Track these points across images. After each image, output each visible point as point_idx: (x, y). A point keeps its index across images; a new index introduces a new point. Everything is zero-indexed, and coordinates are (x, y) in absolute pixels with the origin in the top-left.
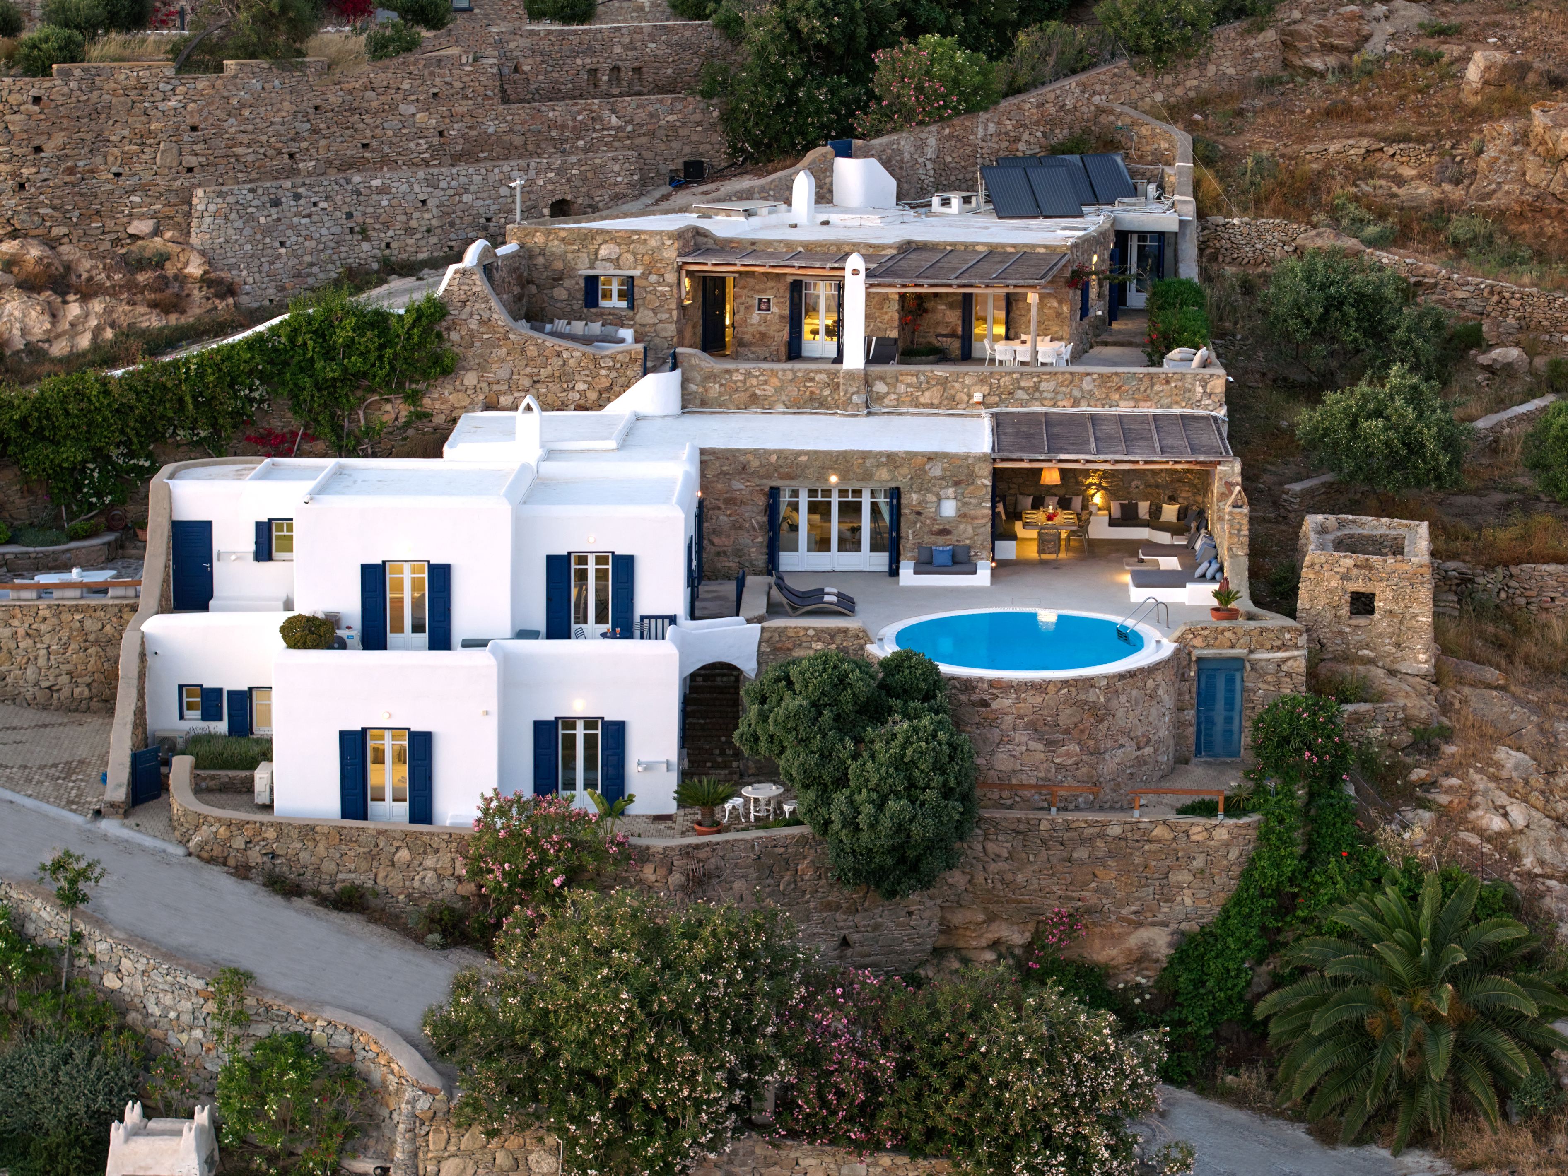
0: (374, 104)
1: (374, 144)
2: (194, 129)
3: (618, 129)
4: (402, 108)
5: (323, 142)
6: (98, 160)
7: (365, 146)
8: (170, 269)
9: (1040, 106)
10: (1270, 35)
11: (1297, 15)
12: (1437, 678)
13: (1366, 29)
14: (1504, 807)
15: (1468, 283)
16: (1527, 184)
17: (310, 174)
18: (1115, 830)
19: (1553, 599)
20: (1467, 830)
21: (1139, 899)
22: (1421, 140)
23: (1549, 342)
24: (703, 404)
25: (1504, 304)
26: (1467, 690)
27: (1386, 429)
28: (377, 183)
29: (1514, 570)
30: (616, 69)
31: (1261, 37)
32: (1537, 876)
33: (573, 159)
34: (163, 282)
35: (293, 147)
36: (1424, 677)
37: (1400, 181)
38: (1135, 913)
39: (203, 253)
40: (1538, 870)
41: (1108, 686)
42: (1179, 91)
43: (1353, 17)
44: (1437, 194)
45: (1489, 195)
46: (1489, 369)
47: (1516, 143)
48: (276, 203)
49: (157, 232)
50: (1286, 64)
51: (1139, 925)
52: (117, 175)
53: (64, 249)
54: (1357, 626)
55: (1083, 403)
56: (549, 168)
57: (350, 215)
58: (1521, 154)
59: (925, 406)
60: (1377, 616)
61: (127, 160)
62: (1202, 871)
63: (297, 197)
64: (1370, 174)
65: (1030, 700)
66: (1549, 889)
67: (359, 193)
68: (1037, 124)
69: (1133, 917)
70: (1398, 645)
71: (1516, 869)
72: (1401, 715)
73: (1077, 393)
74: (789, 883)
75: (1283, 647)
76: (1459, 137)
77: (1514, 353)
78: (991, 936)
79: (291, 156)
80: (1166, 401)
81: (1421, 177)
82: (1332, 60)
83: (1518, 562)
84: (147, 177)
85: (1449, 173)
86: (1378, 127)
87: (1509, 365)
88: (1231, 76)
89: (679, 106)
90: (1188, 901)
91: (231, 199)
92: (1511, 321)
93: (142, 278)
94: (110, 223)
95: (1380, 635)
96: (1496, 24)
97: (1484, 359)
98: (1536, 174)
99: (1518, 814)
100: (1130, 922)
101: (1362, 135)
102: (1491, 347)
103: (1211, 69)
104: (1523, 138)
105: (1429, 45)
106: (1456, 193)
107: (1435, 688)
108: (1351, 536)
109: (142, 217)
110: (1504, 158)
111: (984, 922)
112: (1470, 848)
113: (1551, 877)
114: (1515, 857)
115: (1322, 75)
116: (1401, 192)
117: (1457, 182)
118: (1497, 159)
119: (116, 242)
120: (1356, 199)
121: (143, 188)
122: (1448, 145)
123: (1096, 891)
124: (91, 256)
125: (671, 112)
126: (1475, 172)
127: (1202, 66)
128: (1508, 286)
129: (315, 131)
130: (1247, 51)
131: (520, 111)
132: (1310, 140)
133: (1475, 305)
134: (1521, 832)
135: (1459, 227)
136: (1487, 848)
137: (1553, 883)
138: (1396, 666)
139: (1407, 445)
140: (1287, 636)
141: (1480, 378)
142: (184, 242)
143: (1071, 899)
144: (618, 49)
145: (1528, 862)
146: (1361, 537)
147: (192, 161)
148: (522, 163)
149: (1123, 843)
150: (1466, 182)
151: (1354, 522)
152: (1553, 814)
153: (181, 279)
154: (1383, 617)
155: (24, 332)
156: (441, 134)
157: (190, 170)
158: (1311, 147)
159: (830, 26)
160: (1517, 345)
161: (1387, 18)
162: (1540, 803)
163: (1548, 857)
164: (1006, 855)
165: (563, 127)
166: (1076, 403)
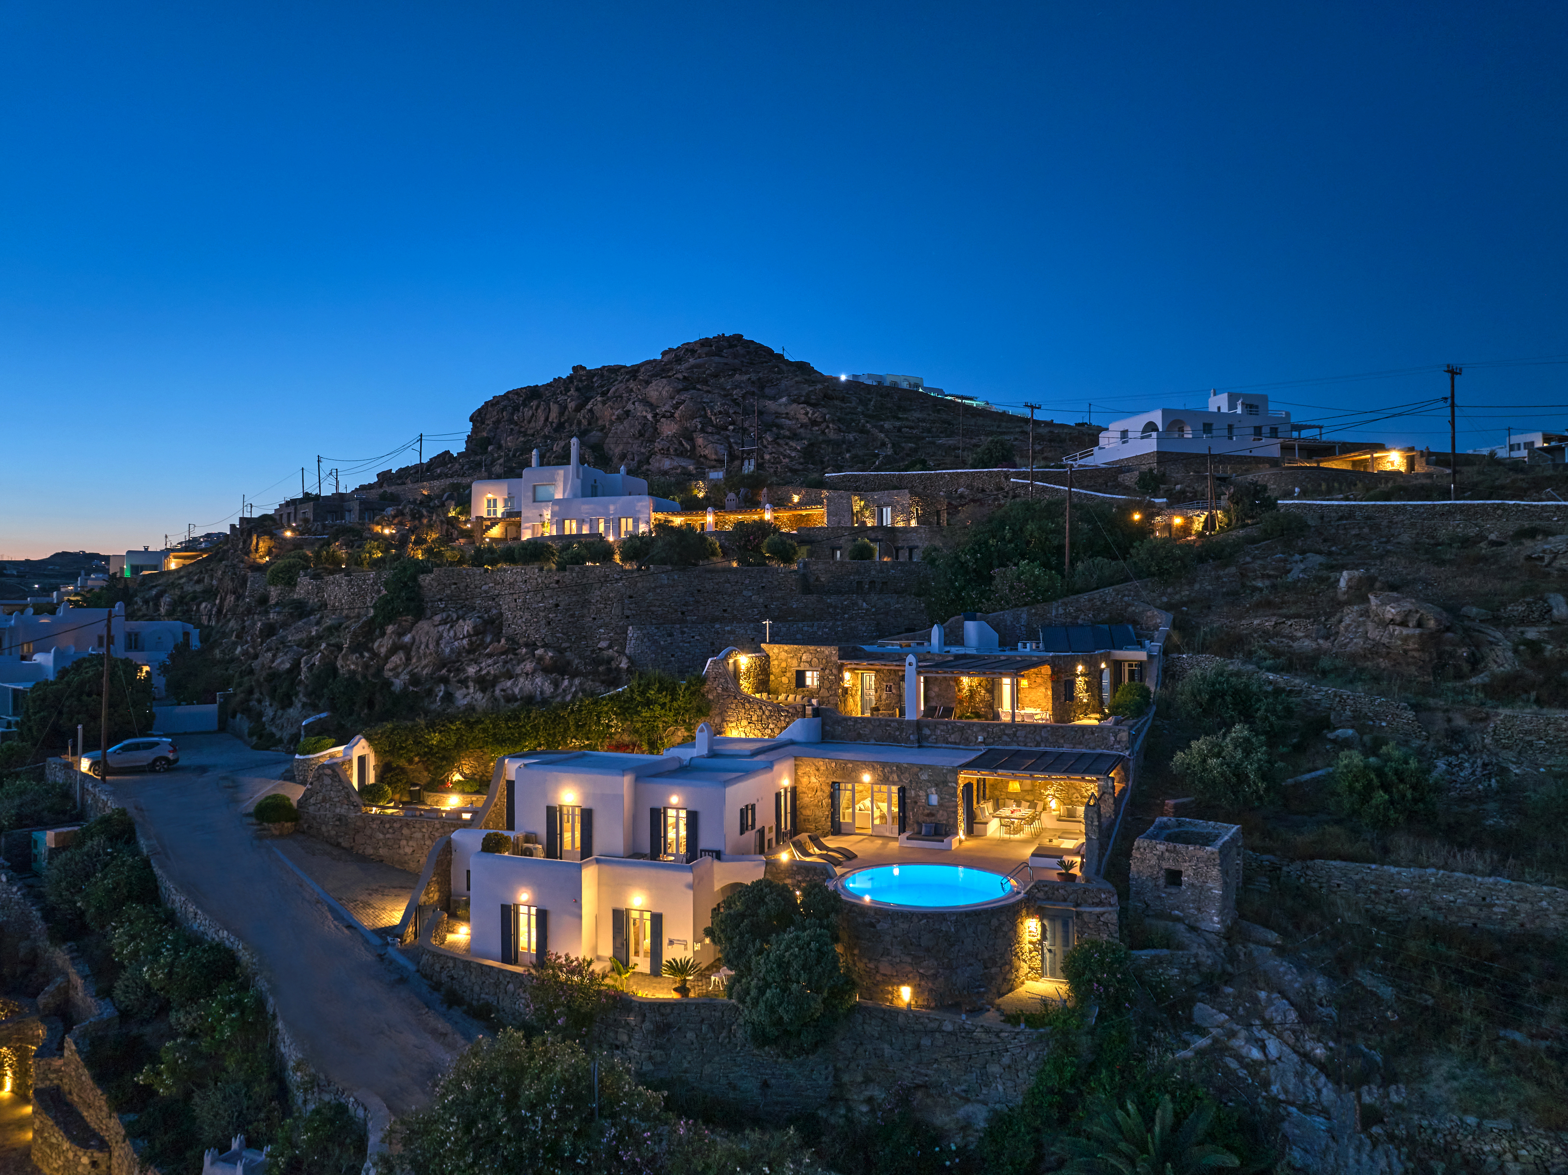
0: (730, 590)
1: (729, 610)
2: (631, 597)
3: (867, 610)
4: (745, 593)
5: (702, 608)
6: (586, 611)
7: (725, 611)
8: (614, 665)
9: (1090, 600)
10: (1233, 570)
11: (1248, 559)
12: (1228, 935)
13: (1289, 566)
14: (1263, 1041)
15: (1321, 690)
16: (1368, 638)
17: (693, 622)
18: (948, 1027)
19: (1339, 885)
20: (1231, 1056)
21: (966, 1081)
22: (1308, 617)
23: (1374, 726)
24: (833, 737)
25: (1343, 702)
26: (1252, 946)
27: (1222, 765)
28: (728, 628)
29: (1310, 863)
30: (872, 582)
31: (1227, 571)
32: (1281, 1101)
33: (839, 623)
34: (609, 670)
35: (684, 609)
36: (1217, 933)
37: (1293, 639)
38: (965, 1091)
39: (629, 658)
40: (1282, 1097)
41: (956, 921)
42: (1177, 597)
43: (1281, 560)
44: (1314, 645)
45: (1346, 645)
46: (1334, 741)
47: (1361, 616)
48: (671, 635)
49: (610, 647)
50: (1243, 585)
51: (967, 1100)
52: (594, 619)
53: (567, 654)
54: (1171, 894)
55: (1043, 744)
56: (825, 627)
57: (712, 644)
58: (1364, 622)
59: (951, 743)
60: (1184, 887)
61: (599, 611)
62: (1009, 1067)
63: (683, 633)
64: (1277, 634)
65: (901, 926)
66: (1289, 1114)
67: (718, 633)
68: (1089, 610)
69: (964, 1094)
70: (1199, 909)
71: (1264, 1094)
72: (1193, 961)
73: (1038, 738)
74: (725, 1038)
75: (1100, 904)
76: (1329, 616)
77: (1350, 732)
78: (868, 1093)
79: (683, 613)
80: (1092, 745)
81: (1306, 636)
82: (1267, 582)
83: (1312, 858)
84: (607, 620)
85: (1321, 633)
86: (1284, 611)
87: (1346, 739)
88: (1209, 591)
89: (902, 600)
90: (1000, 1088)
91: (645, 632)
92: (1348, 713)
93: (601, 669)
94: (590, 643)
95: (1186, 901)
96: (1365, 564)
97: (1331, 736)
98: (1374, 633)
99: (1273, 1047)
100: (961, 1098)
101: (1274, 615)
102: (1335, 729)
103: (1197, 586)
104: (1366, 613)
105: (1324, 573)
106: (1325, 644)
107: (1224, 943)
108: (1187, 833)
109: (605, 639)
110: (1354, 624)
111: (863, 1082)
112: (1228, 1072)
113: (1292, 1104)
114: (1266, 1084)
115: (1261, 590)
116: (1295, 645)
117: (1326, 638)
118: (1350, 625)
119: (593, 651)
120: (1265, 647)
121: (605, 625)
122: (1323, 619)
123: (936, 1070)
124: (580, 658)
125: (898, 603)
126: (1337, 633)
127: (1191, 583)
128: (1346, 692)
129: (698, 602)
130: (1218, 578)
131: (813, 598)
132: (1244, 618)
133: (1326, 703)
134: (1274, 1063)
135: (1325, 663)
136: (1242, 1073)
137: (1293, 1109)
138: (1198, 924)
139: (1237, 776)
140: (1103, 896)
141: (1328, 747)
142: (621, 652)
143: (921, 1074)
144: (873, 572)
145: (1275, 1089)
146: (1193, 833)
147: (627, 612)
148: (810, 623)
149: (954, 1038)
150: (1332, 638)
151: (1190, 823)
152: (1302, 1050)
153: (618, 669)
154: (1188, 888)
155: (542, 693)
156: (766, 606)
157: (628, 617)
158: (1243, 622)
159: (976, 559)
160: (1352, 727)
161: (1301, 561)
162: (1292, 1041)
163: (1291, 1087)
164: (877, 1035)
165: (836, 607)
166: (1038, 745)
